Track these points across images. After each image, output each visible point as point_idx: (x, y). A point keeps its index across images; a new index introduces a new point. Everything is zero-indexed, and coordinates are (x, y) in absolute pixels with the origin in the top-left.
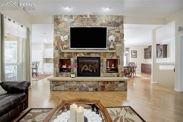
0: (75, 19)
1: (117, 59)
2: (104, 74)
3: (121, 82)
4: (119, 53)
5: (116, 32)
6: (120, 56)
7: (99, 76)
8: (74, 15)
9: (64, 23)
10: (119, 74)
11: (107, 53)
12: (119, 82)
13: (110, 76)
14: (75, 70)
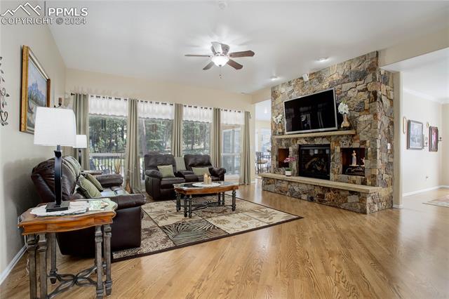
0: (294, 86)
1: (362, 147)
2: (336, 175)
3: (352, 193)
4: (364, 135)
5: (359, 91)
6: (368, 141)
7: (328, 178)
8: (292, 80)
9: (281, 96)
10: (365, 179)
11: (342, 136)
12: (348, 193)
13: (347, 180)
14: (294, 165)
